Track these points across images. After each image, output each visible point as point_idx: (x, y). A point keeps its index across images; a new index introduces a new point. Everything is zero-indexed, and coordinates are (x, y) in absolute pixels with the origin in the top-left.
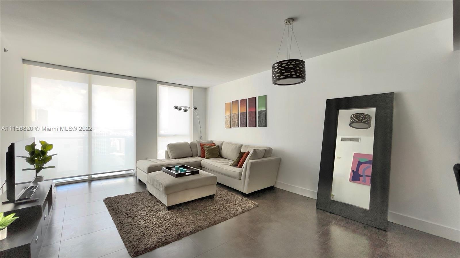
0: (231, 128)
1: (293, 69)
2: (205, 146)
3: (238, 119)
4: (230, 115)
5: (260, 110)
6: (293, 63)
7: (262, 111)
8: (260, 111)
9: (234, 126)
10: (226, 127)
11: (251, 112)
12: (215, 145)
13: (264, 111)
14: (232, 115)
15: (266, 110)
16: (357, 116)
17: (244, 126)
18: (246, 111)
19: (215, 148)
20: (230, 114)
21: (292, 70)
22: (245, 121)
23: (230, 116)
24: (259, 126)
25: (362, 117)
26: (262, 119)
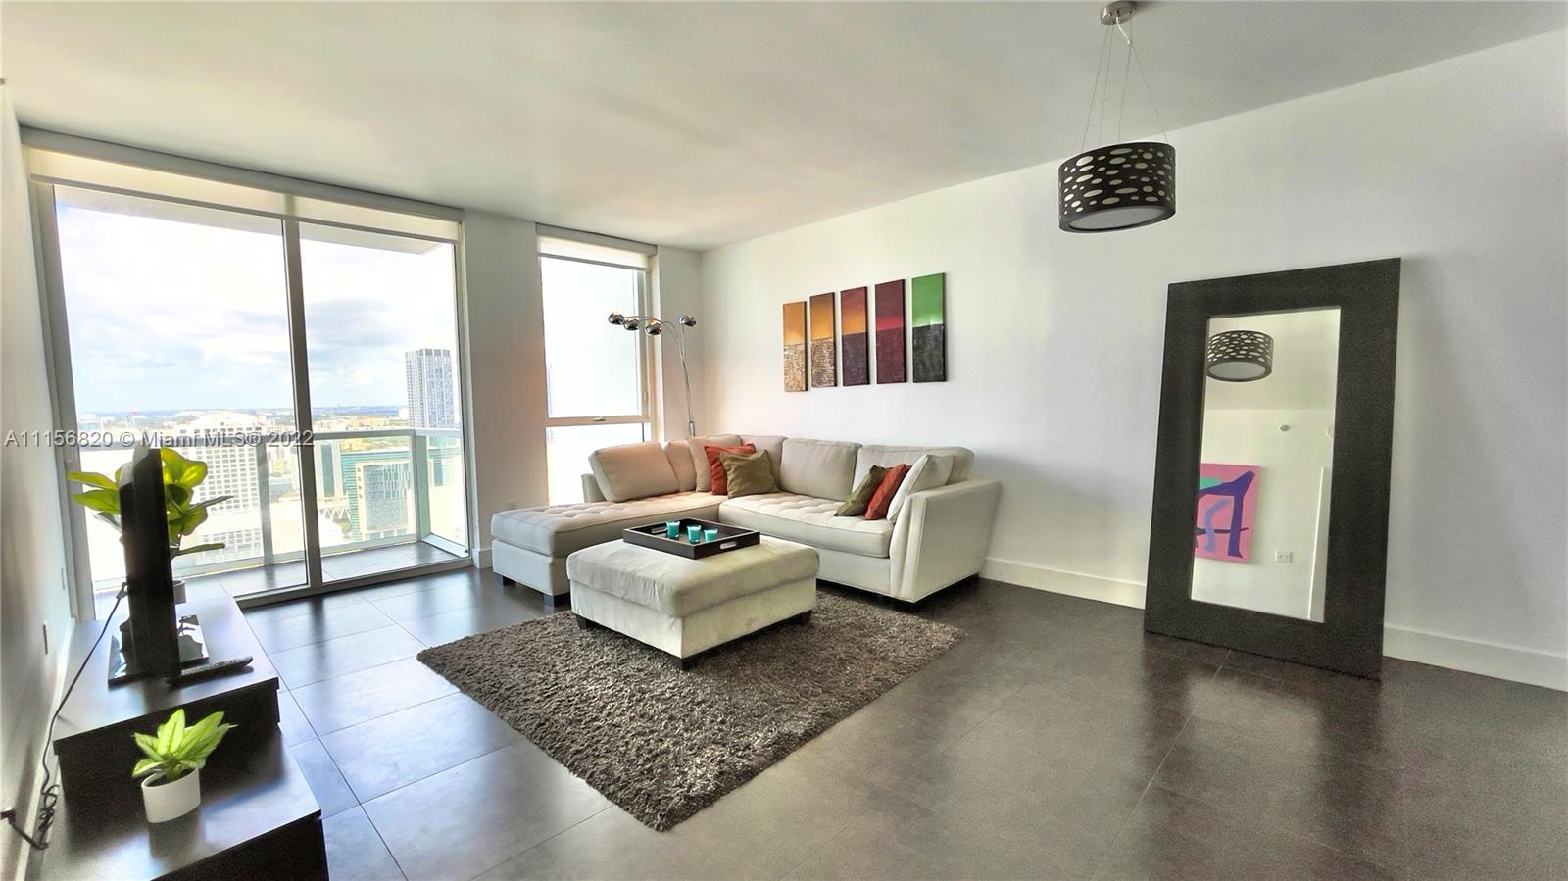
0: (807, 389)
1: (1149, 176)
2: (726, 454)
3: (835, 357)
4: (803, 346)
5: (921, 324)
6: (1148, 156)
7: (929, 327)
8: (923, 328)
9: (819, 382)
10: (789, 388)
11: (883, 332)
12: (755, 452)
13: (934, 326)
14: (810, 343)
15: (944, 325)
16: (1232, 340)
17: (862, 381)
18: (865, 331)
19: (758, 459)
20: (803, 342)
21: (1145, 180)
22: (862, 365)
23: (802, 348)
24: (917, 380)
25: (1246, 341)
26: (930, 356)
